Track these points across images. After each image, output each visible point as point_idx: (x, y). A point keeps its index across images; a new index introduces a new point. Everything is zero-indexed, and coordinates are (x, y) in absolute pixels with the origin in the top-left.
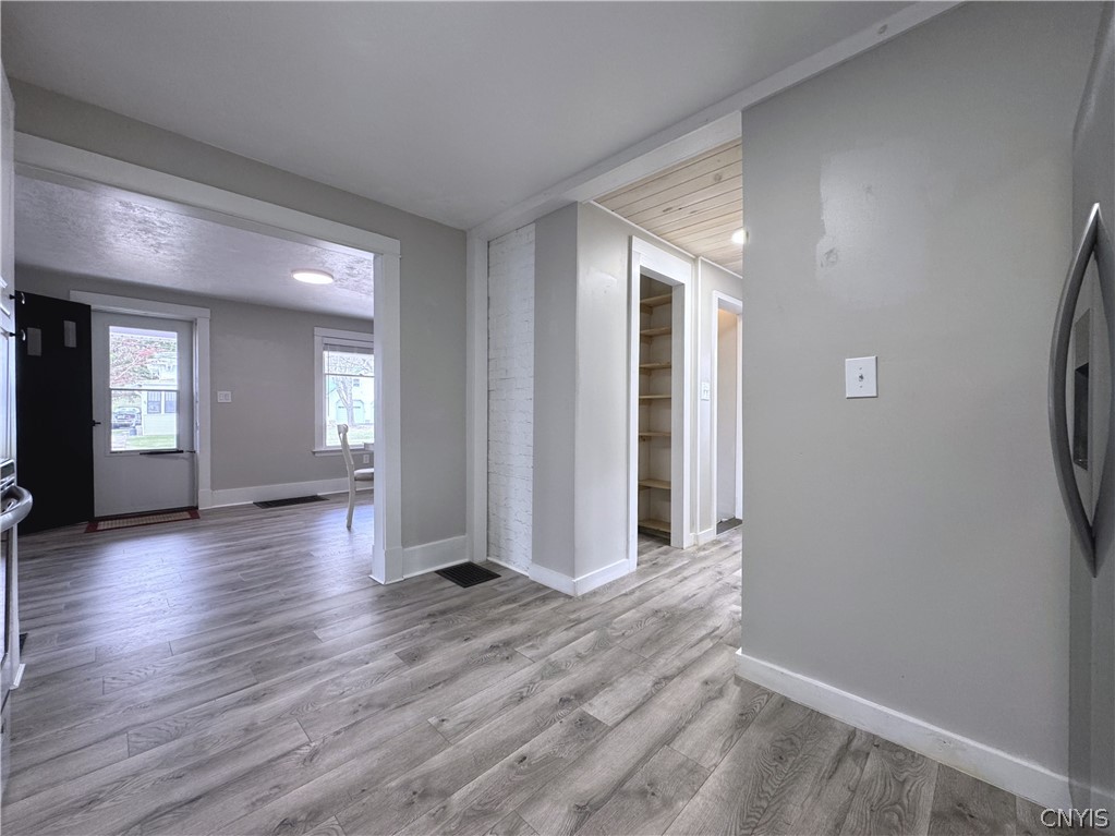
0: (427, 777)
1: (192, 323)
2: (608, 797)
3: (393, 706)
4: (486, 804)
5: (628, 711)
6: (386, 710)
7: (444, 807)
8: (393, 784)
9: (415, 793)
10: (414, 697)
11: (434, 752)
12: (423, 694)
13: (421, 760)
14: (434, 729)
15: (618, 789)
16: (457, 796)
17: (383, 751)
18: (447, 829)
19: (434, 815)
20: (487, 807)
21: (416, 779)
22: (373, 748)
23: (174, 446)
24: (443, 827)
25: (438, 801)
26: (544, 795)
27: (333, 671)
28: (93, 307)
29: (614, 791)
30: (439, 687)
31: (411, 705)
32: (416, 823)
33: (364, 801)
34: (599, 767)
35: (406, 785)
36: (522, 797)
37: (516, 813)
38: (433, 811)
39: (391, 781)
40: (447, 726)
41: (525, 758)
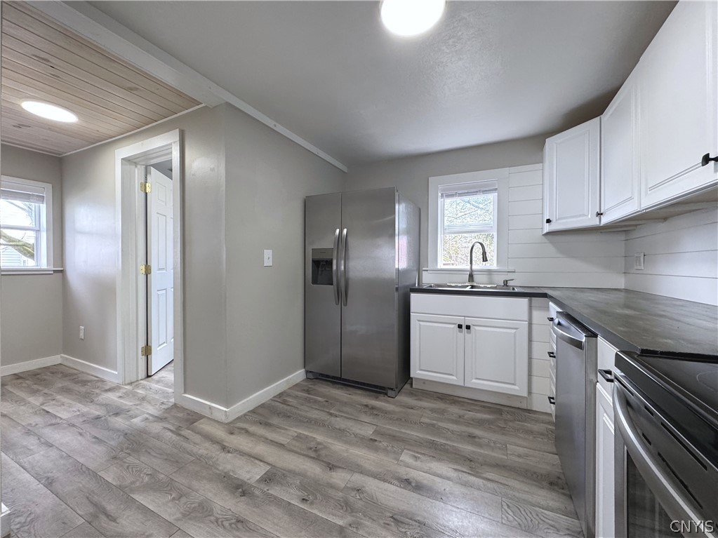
2: (323, 461)
4: (341, 505)
5: (257, 461)
7: (350, 525)
15: (317, 459)
16: (340, 522)
18: (362, 517)
20: (343, 504)
24: (361, 519)
26: (328, 483)
29: (319, 460)
34: (305, 467)
36: (332, 492)
37: (341, 491)
41: (303, 499)
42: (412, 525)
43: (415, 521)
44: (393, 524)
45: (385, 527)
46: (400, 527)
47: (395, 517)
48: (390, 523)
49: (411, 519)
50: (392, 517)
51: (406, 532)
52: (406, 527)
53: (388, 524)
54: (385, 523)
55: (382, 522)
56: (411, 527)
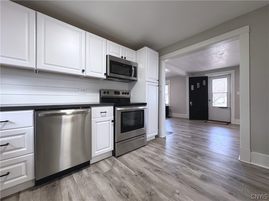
0: (156, 194)
1: (230, 75)
3: (179, 180)
6: (177, 179)
8: (153, 187)
9: (151, 193)
10: (185, 184)
11: (165, 194)
12: (188, 186)
13: (162, 191)
14: (174, 192)
17: (162, 182)
19: (145, 199)
21: (155, 192)
22: (163, 180)
23: (226, 106)
25: (149, 199)
27: (186, 165)
28: (209, 76)
30: (194, 190)
31: (181, 184)
32: (142, 195)
33: (147, 183)
35: (153, 190)
38: (146, 198)
39: (154, 187)
40: (177, 196)
42: (123, 192)
43: (120, 193)
44: (129, 195)
45: (133, 195)
46: (127, 193)
47: (127, 197)
48: (130, 196)
49: (121, 194)
50: (128, 198)
51: (127, 190)
52: (125, 192)
53: (131, 195)
54: (133, 196)
55: (133, 197)
56: (123, 191)
